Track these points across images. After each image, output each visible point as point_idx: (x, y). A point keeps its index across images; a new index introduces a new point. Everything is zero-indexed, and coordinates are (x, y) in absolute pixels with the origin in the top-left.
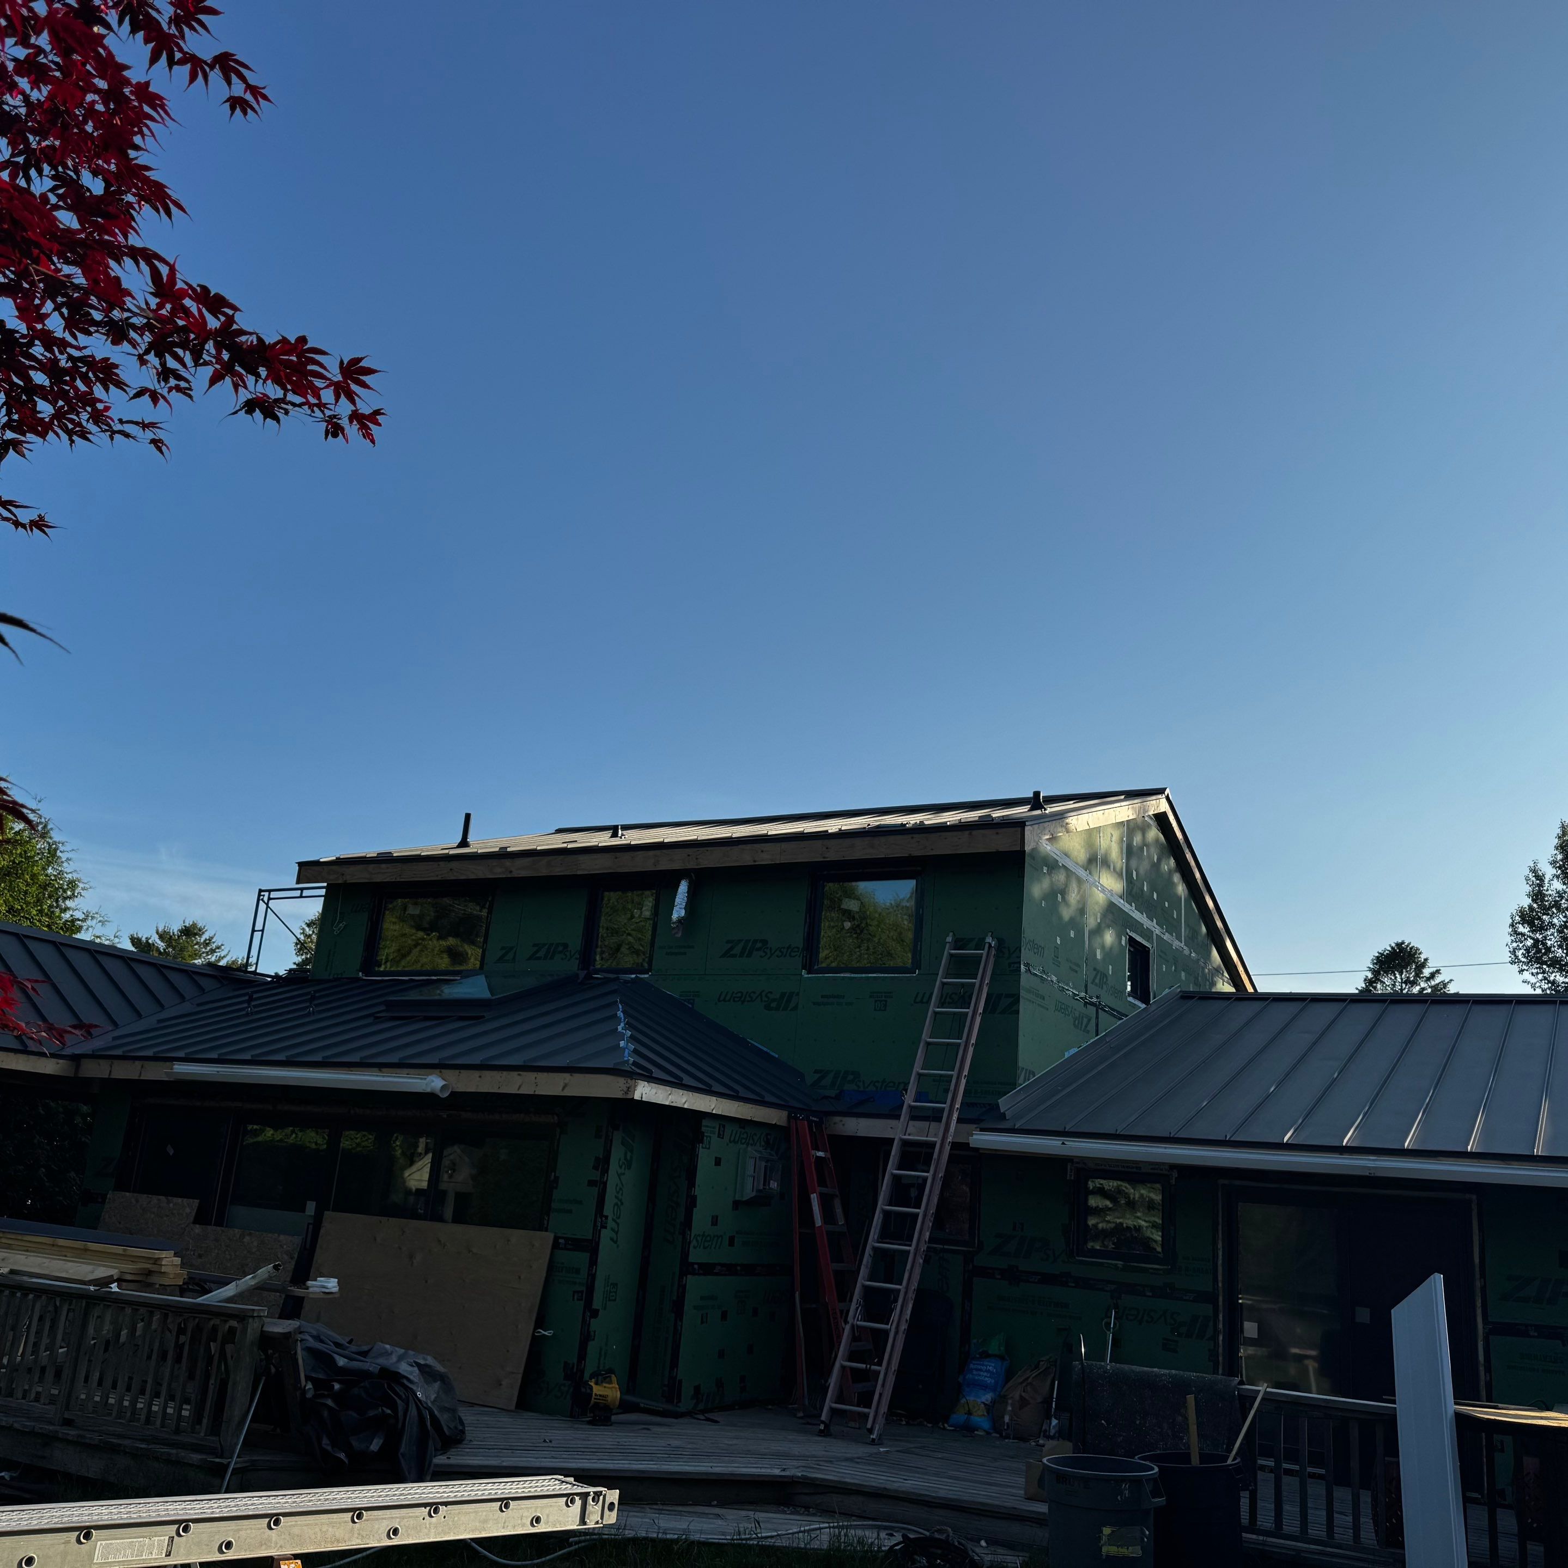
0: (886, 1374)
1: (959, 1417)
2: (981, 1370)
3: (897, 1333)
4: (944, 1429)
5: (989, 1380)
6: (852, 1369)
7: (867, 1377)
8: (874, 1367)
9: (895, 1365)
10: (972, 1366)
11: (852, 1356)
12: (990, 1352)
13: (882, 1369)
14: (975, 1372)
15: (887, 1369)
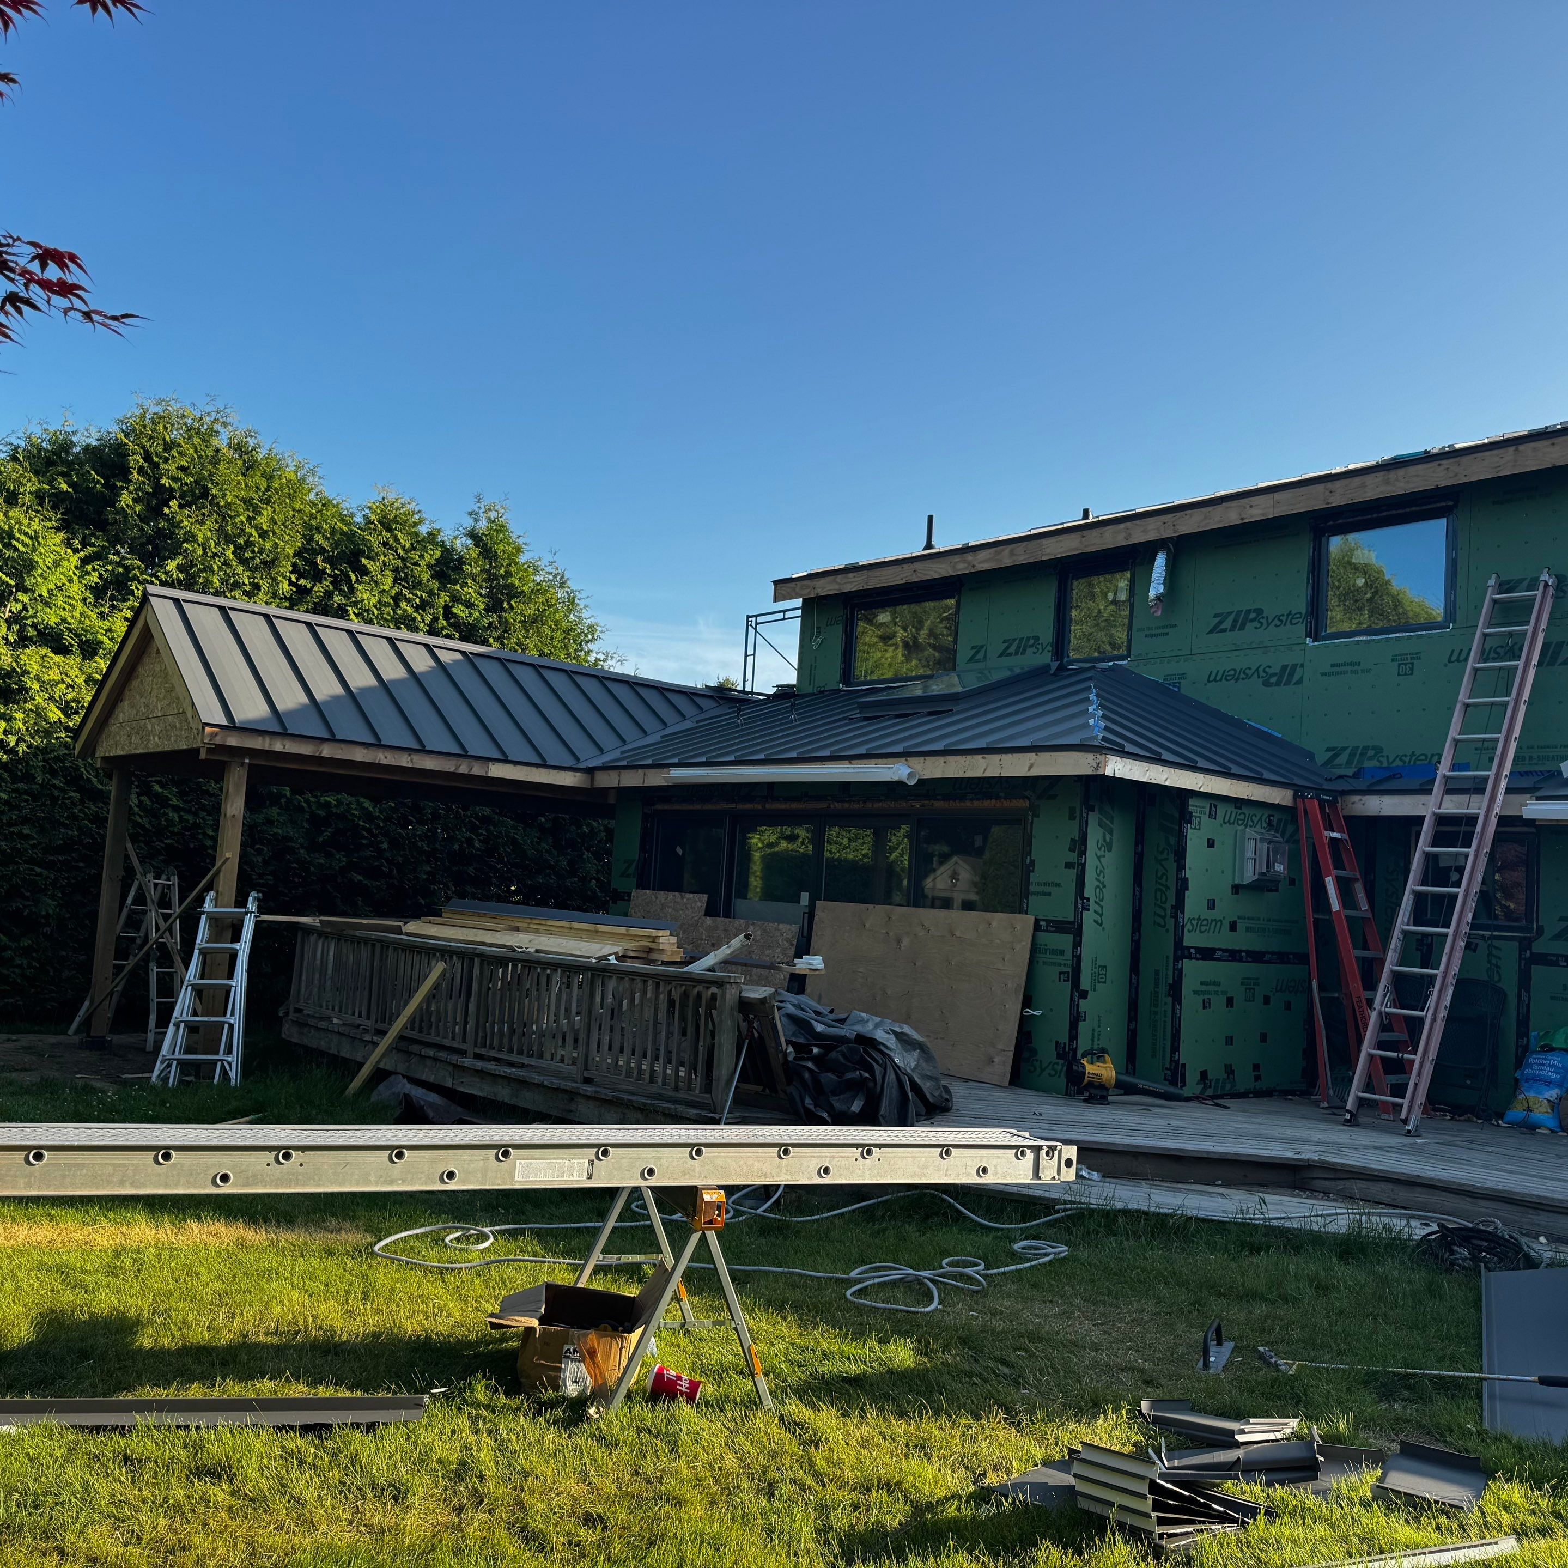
0: (1422, 1064)
1: (1517, 1113)
2: (1543, 1065)
3: (1434, 1020)
4: (1498, 1125)
5: (1553, 1076)
6: (1383, 1059)
7: (1400, 1067)
8: (1406, 1056)
9: (1433, 1054)
10: (1531, 1060)
11: (1381, 1045)
12: (1554, 1045)
13: (1418, 1058)
14: (1536, 1067)
15: (1423, 1058)
